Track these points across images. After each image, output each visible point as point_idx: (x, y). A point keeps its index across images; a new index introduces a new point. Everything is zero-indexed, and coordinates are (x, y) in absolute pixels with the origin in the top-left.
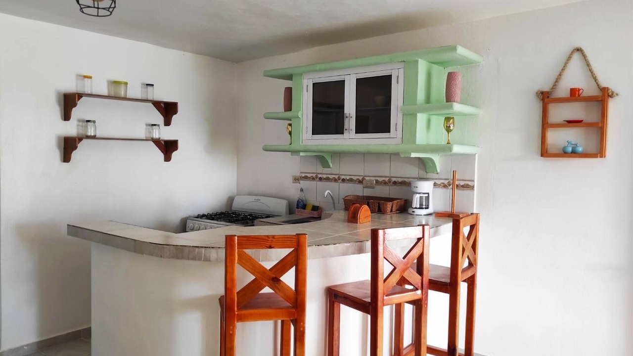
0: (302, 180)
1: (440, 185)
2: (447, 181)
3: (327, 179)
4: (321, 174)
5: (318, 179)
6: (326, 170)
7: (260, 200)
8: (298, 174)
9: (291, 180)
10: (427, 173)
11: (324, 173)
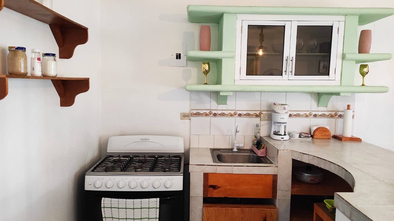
0: (193, 117)
1: (328, 116)
2: (335, 112)
3: (223, 115)
4: (216, 110)
5: (212, 115)
6: (221, 107)
7: (148, 139)
8: (187, 111)
9: (179, 116)
10: (318, 107)
11: (218, 109)
